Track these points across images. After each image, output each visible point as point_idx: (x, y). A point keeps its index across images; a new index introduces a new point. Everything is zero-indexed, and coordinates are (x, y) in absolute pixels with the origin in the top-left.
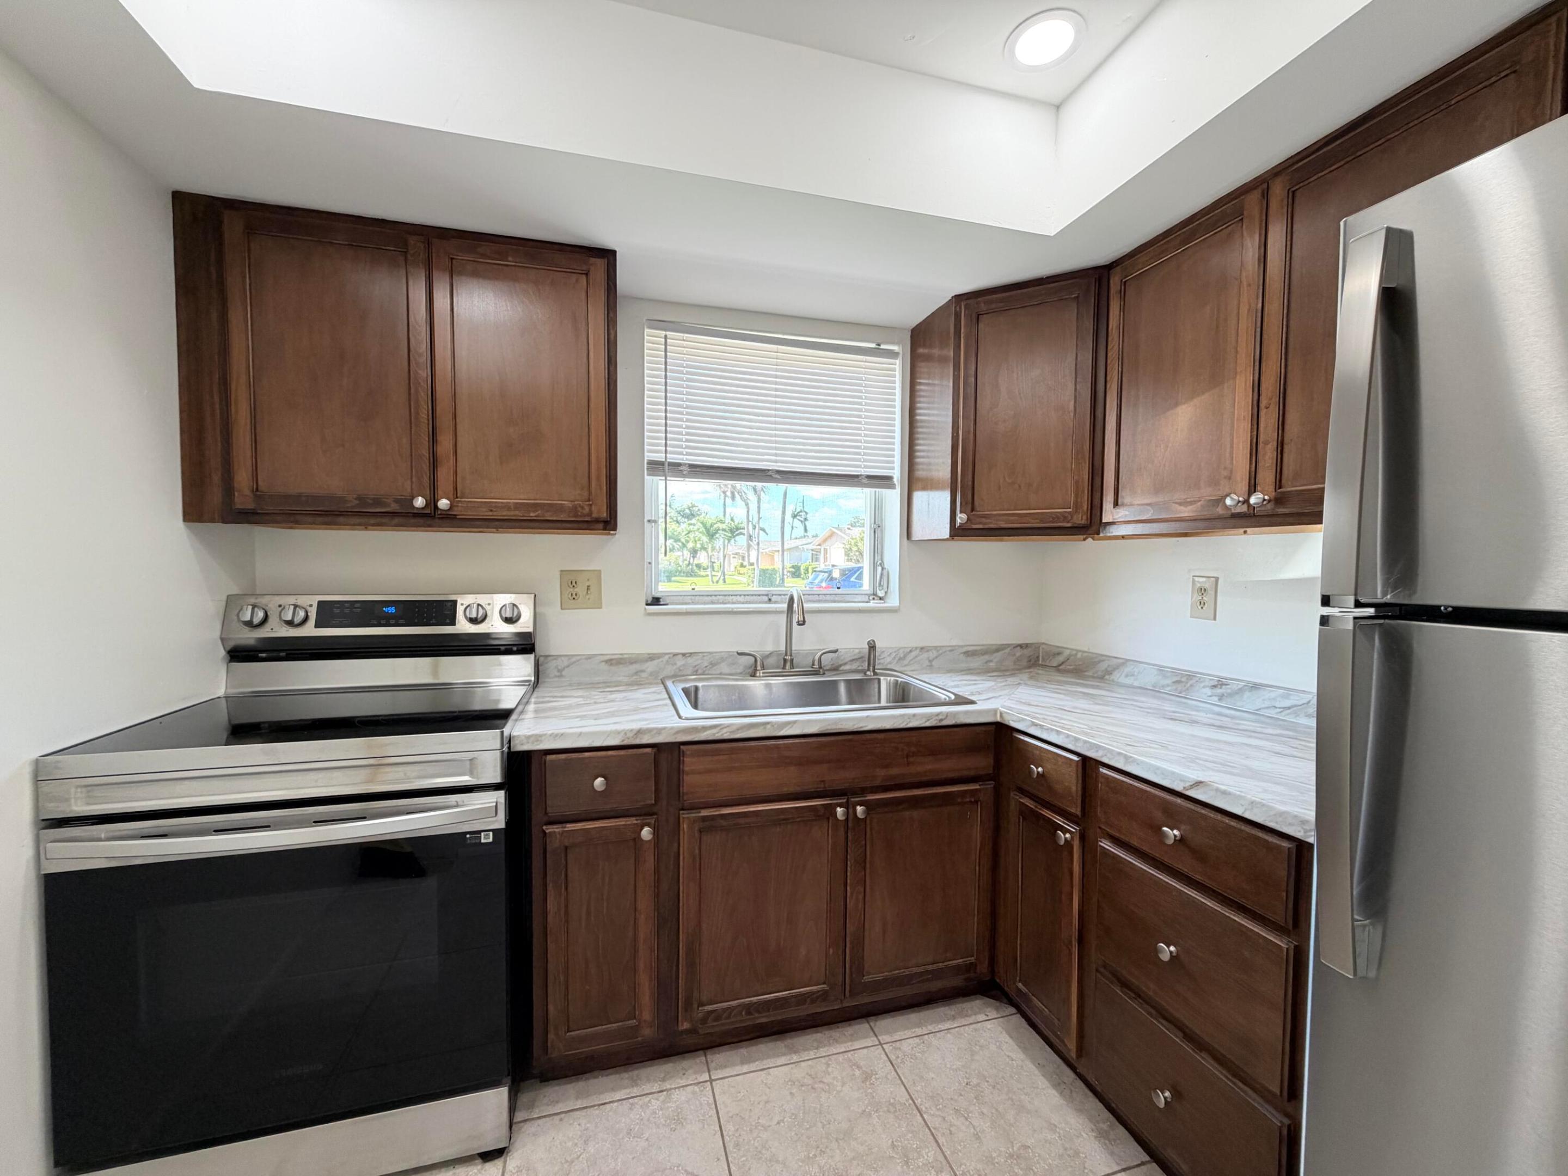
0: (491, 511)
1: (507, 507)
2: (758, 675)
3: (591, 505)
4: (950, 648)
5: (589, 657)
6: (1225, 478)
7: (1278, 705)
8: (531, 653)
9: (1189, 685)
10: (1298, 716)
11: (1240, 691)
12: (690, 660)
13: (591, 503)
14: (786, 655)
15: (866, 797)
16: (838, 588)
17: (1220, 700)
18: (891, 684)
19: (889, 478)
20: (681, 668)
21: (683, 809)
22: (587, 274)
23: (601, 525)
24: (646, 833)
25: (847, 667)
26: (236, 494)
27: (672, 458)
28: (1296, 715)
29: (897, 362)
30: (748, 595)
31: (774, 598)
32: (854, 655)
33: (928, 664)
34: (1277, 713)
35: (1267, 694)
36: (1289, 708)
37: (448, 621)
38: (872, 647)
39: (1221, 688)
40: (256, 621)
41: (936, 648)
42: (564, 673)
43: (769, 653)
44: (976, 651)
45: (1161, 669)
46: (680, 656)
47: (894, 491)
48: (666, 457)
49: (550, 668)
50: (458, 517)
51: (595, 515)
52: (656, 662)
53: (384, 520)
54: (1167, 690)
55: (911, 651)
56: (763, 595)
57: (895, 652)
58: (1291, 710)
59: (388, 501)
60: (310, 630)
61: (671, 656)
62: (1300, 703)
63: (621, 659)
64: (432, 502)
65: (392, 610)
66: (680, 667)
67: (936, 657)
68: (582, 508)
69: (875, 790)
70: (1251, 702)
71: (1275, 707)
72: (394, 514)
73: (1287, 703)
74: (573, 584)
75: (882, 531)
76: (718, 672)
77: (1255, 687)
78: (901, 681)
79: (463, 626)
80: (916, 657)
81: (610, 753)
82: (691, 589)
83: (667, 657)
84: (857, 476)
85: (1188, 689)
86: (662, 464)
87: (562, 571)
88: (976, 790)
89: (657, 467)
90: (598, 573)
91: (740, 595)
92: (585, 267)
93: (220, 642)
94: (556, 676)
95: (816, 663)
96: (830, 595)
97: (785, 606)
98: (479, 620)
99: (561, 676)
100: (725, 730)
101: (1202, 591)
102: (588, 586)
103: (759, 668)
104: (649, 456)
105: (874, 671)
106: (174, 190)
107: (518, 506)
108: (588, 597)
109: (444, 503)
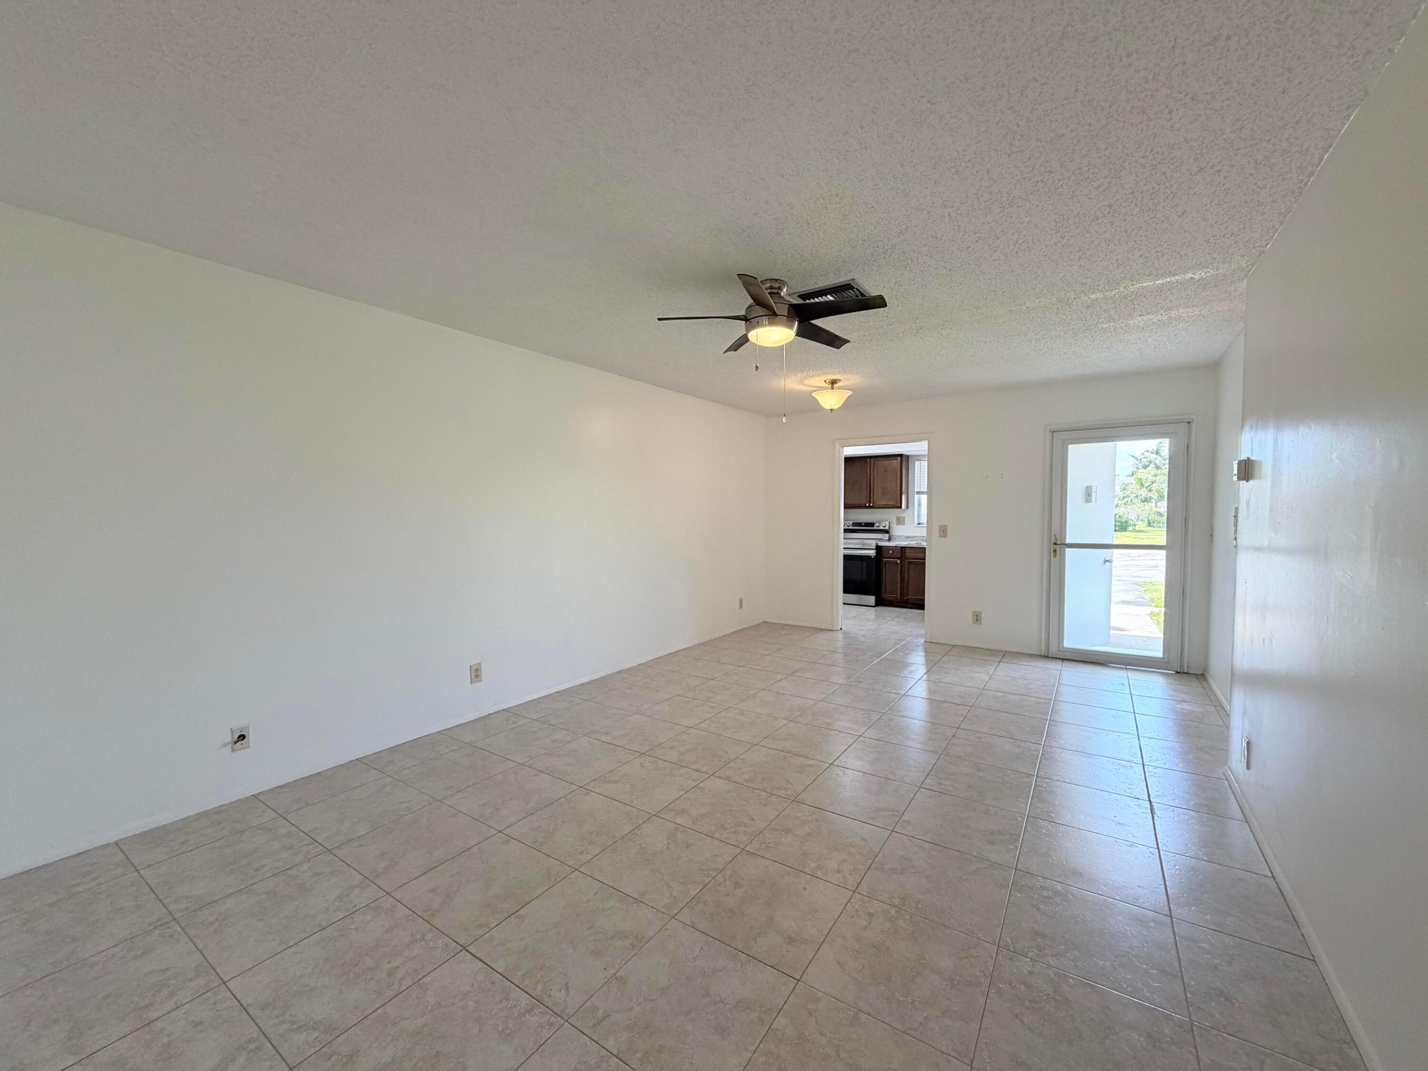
0: (880, 505)
1: (882, 504)
8: (888, 533)
21: (906, 559)
24: (899, 562)
27: (922, 490)
48: (913, 490)
50: (876, 507)
59: (863, 504)
60: (851, 527)
63: (908, 537)
64: (869, 504)
68: (896, 504)
74: (899, 520)
79: (875, 528)
81: (895, 548)
83: (919, 537)
86: (912, 492)
87: (894, 516)
89: (918, 493)
90: (904, 518)
98: (879, 527)
102: (902, 520)
104: (916, 491)
107: (884, 504)
108: (902, 522)
109: (871, 505)
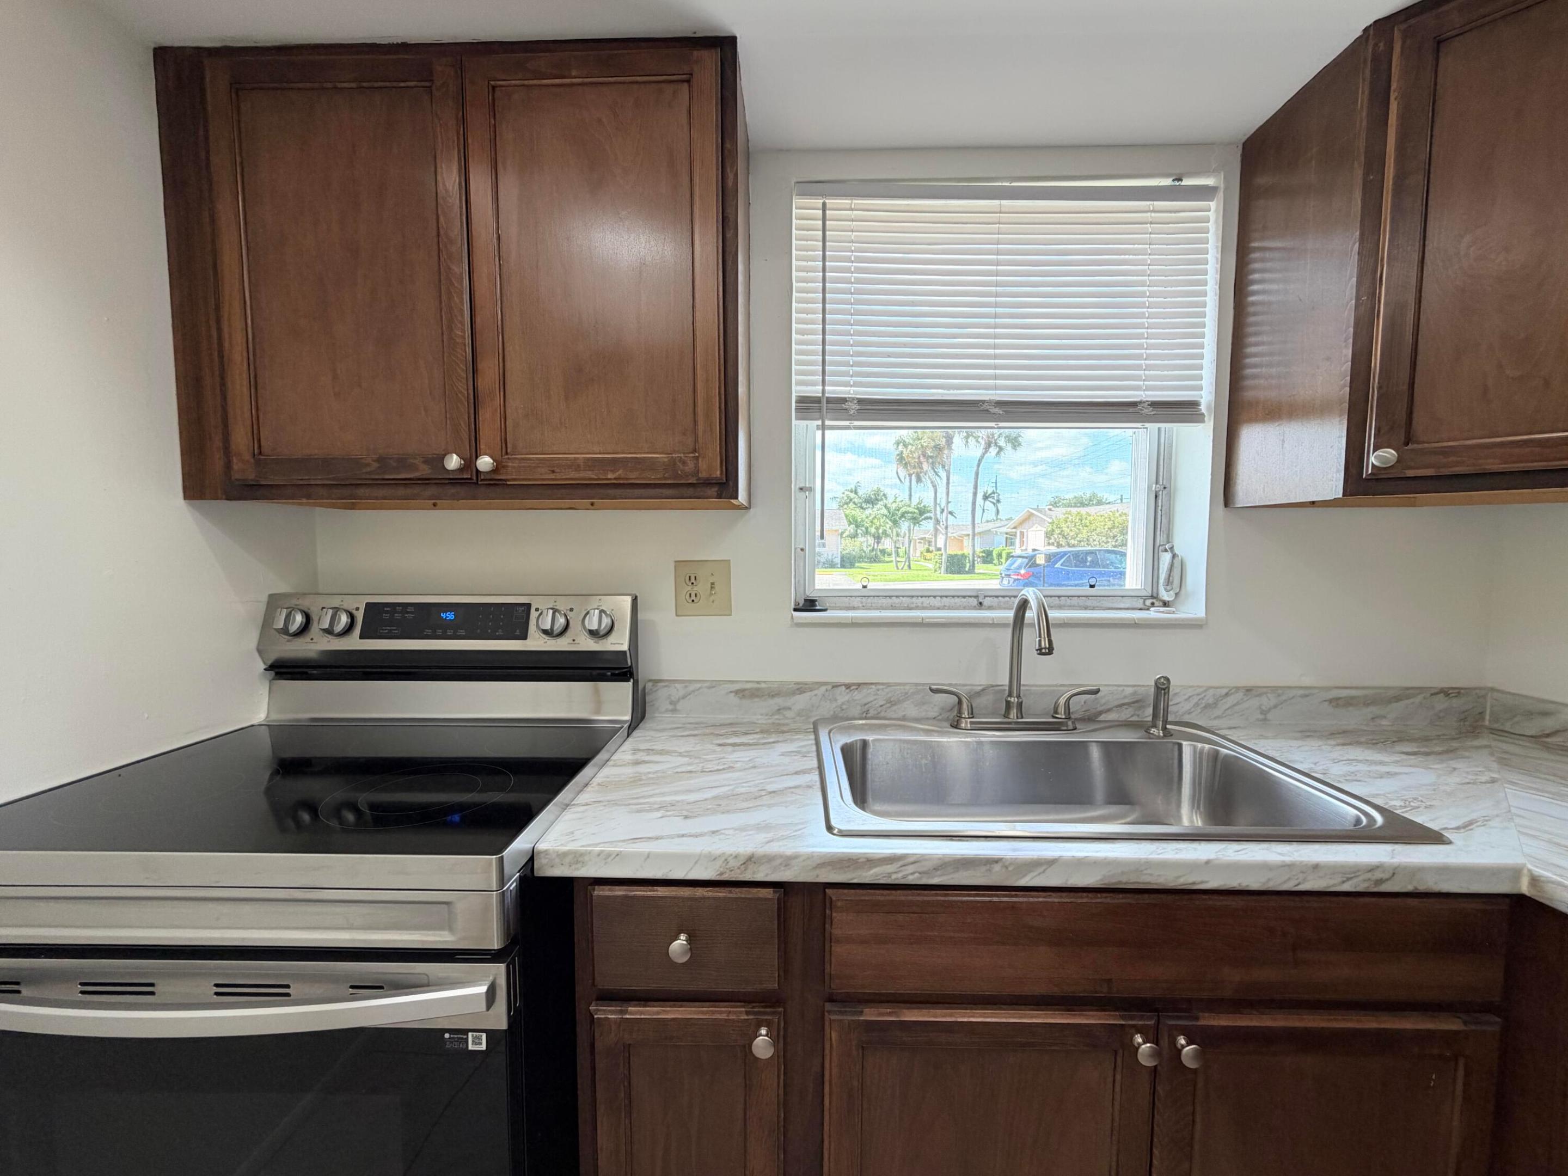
0: (553, 472)
1: (575, 466)
2: (963, 725)
3: (697, 458)
4: (1301, 692)
5: (714, 685)
8: (628, 681)
12: (857, 695)
13: (697, 454)
14: (1010, 695)
15: (1197, 1019)
16: (1092, 586)
18: (1205, 757)
19: (1194, 404)
20: (844, 707)
21: (831, 999)
22: (688, 81)
23: (714, 490)
24: (762, 1044)
25: (1112, 716)
26: (235, 460)
27: (833, 391)
29: (1213, 205)
30: (946, 597)
31: (987, 602)
32: (1125, 697)
33: (1261, 717)
37: (518, 633)
38: (1162, 688)
40: (294, 627)
41: (1274, 689)
42: (678, 707)
43: (980, 688)
44: (1353, 698)
46: (843, 688)
47: (1200, 426)
48: (823, 391)
49: (659, 700)
50: (508, 483)
51: (703, 475)
52: (807, 695)
53: (416, 490)
55: (1227, 694)
56: (970, 596)
57: (1198, 695)
59: (416, 461)
60: (354, 642)
61: (829, 687)
63: (758, 689)
64: (469, 463)
65: (450, 616)
66: (843, 704)
67: (1275, 707)
68: (684, 463)
69: (1216, 1005)
72: (425, 482)
74: (692, 580)
75: (1169, 495)
76: (900, 714)
78: (1227, 756)
79: (535, 642)
80: (1237, 704)
81: (700, 892)
82: (861, 587)
83: (823, 688)
84: (1134, 404)
86: (818, 400)
87: (676, 562)
88: (1456, 1033)
89: (809, 406)
90: (725, 564)
91: (935, 597)
92: (686, 69)
93: (257, 655)
94: (667, 711)
95: (1061, 709)
96: (1079, 597)
97: (1010, 614)
98: (556, 632)
99: (674, 711)
100: (911, 869)
102: (713, 584)
103: (966, 715)
104: (797, 390)
105: (1164, 729)
106: (157, 46)
107: (593, 464)
108: (712, 598)
109: (485, 462)
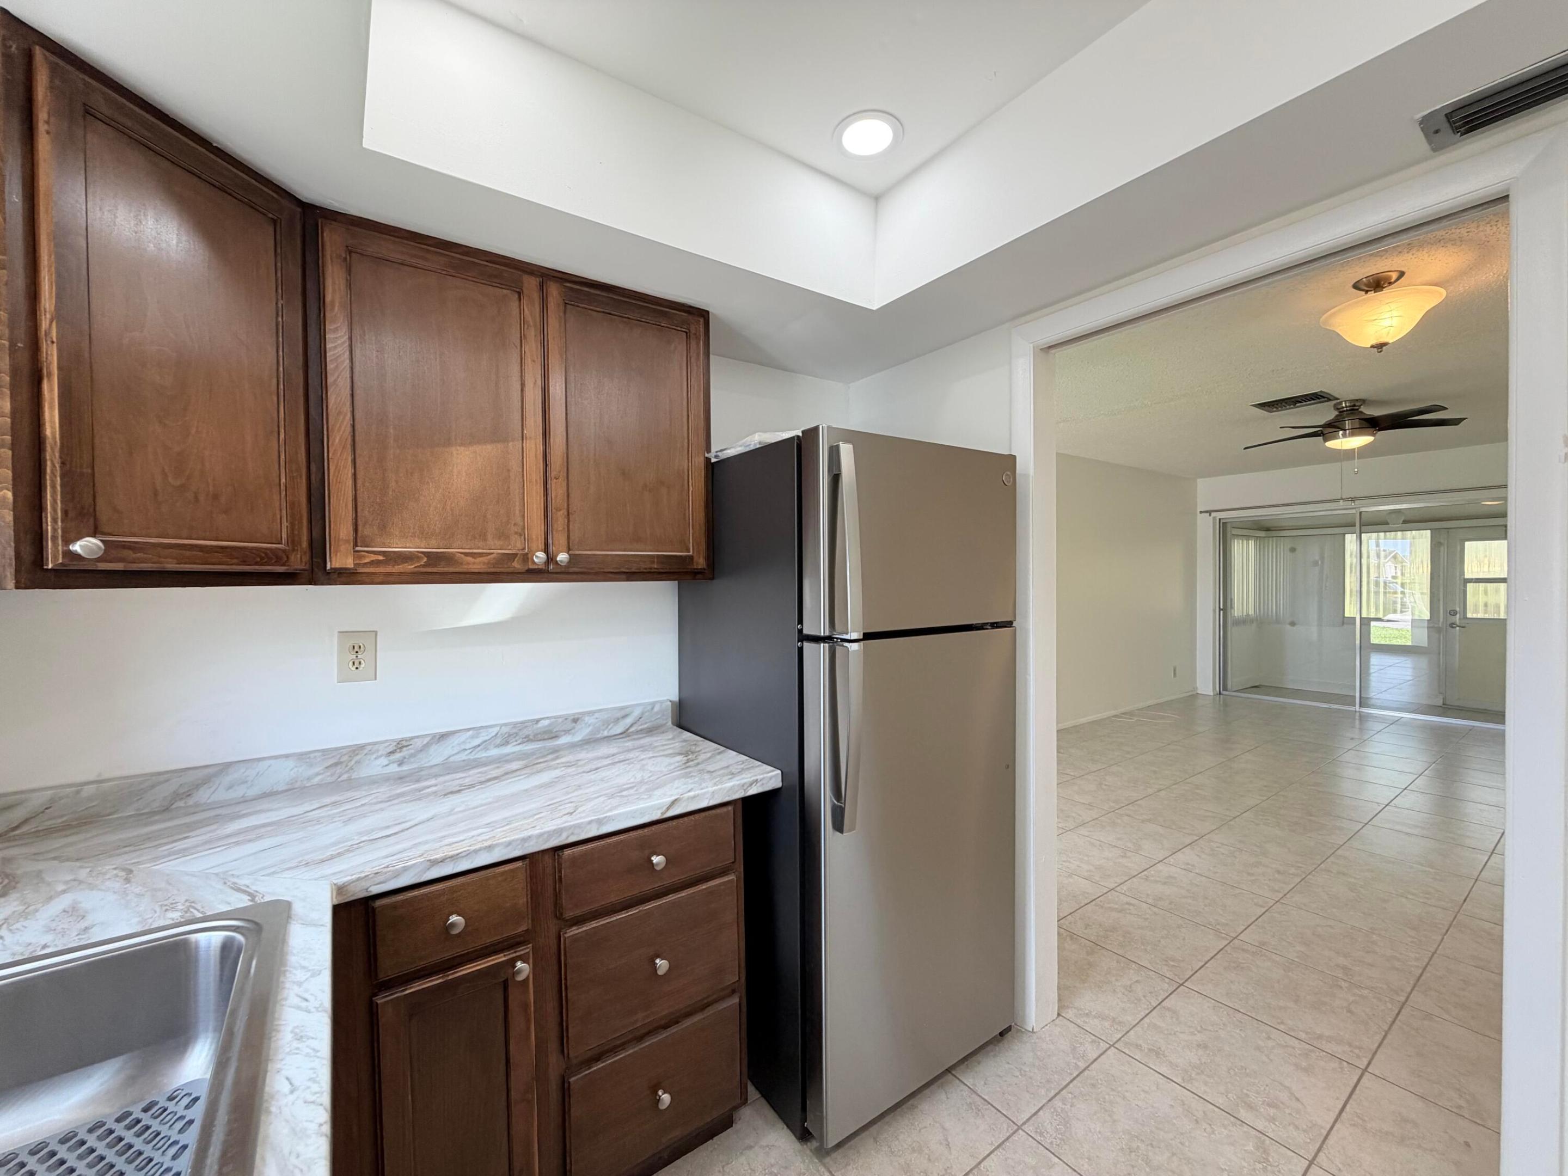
6: (516, 533)
7: (468, 746)
9: (353, 762)
10: (488, 749)
11: (427, 746)
17: (400, 765)
28: (486, 749)
34: (467, 755)
35: (455, 740)
36: (479, 746)
39: (400, 752)
45: (302, 757)
54: (316, 780)
58: (481, 747)
62: (490, 736)
70: (438, 755)
71: (466, 750)
73: (477, 742)
77: (443, 737)
85: (351, 769)
101: (356, 650)
